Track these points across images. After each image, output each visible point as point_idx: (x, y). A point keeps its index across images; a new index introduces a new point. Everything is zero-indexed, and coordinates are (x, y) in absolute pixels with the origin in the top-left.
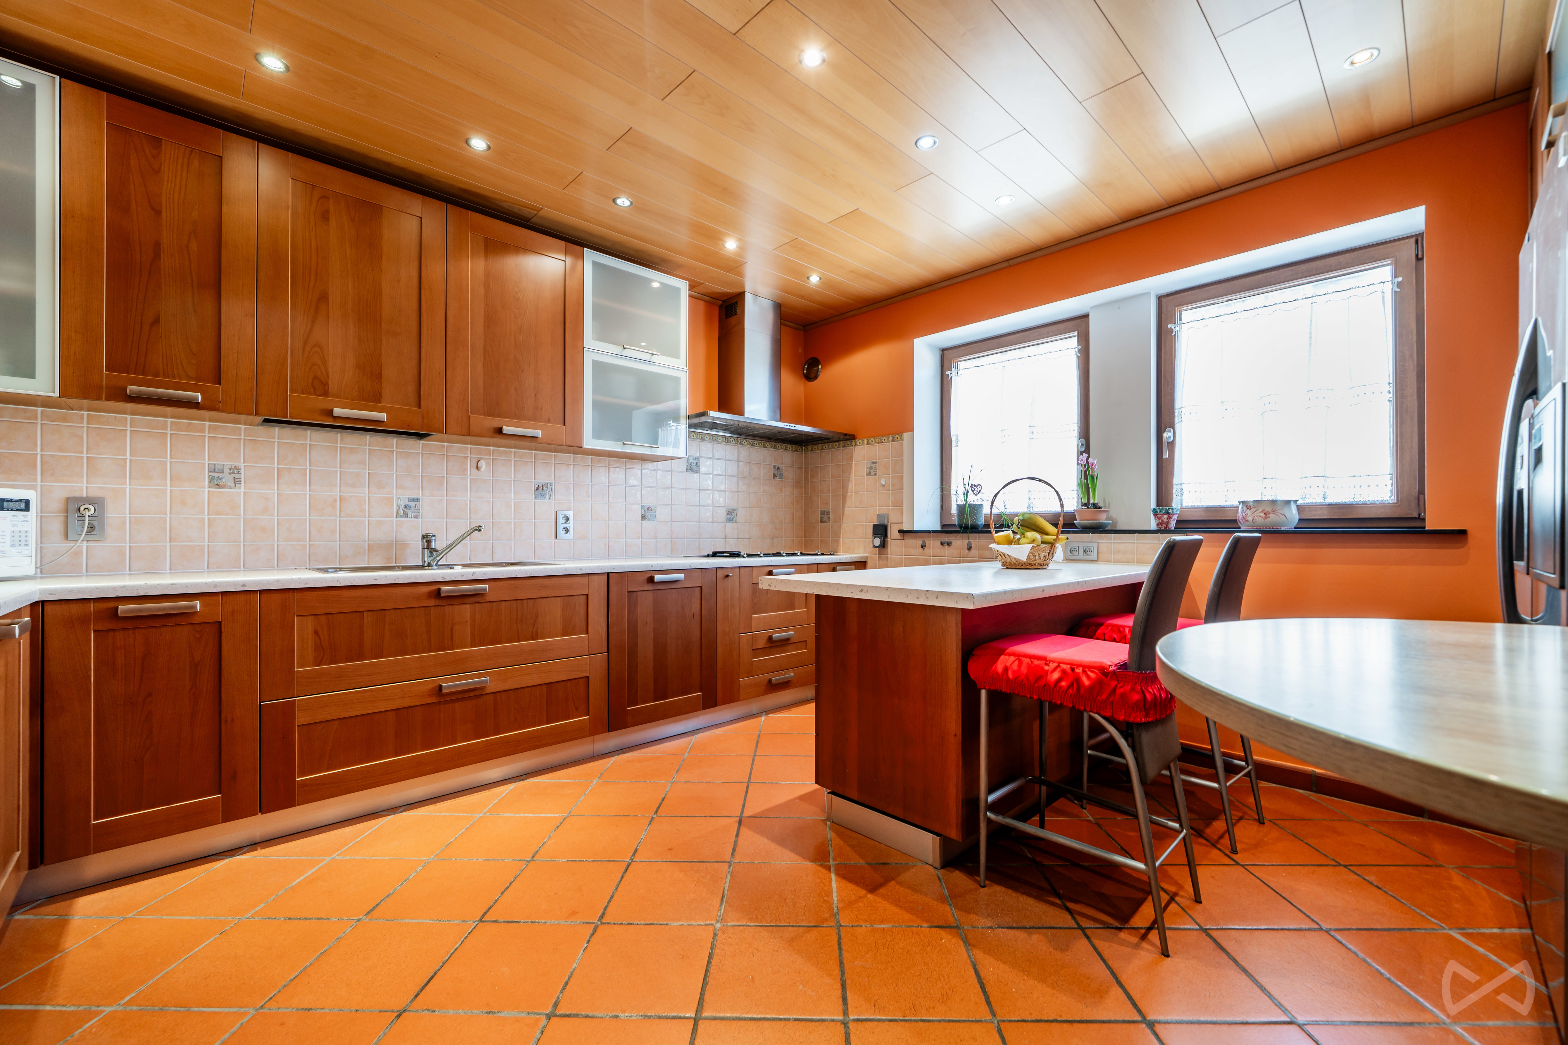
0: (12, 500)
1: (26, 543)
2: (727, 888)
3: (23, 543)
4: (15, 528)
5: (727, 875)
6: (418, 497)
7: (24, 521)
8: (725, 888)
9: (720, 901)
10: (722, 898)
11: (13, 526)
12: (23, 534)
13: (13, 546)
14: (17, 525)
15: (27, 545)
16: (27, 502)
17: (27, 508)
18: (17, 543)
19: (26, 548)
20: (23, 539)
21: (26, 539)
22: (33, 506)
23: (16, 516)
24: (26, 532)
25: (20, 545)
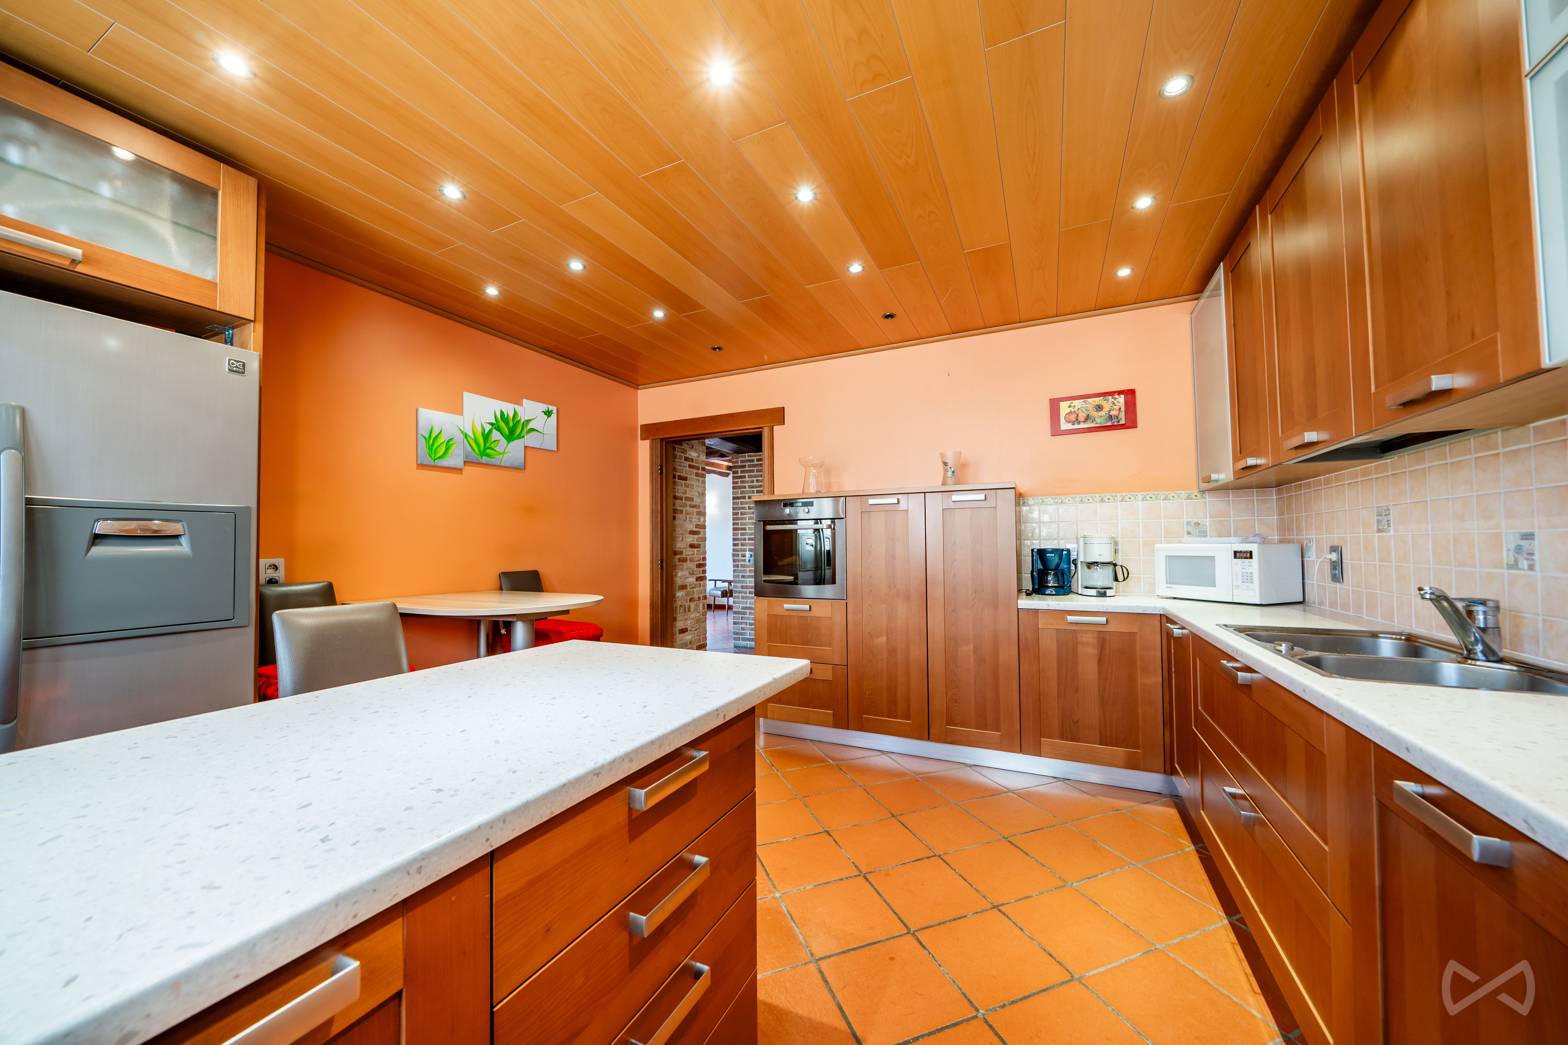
0: (1241, 551)
1: (1251, 581)
2: (795, 928)
3: (1249, 581)
4: (1244, 571)
5: (806, 942)
6: (1533, 530)
7: (1249, 566)
8: (797, 927)
9: (791, 913)
10: (792, 917)
11: (1243, 569)
12: (1249, 575)
13: (1243, 582)
14: (1245, 569)
15: (1252, 583)
16: (1251, 553)
17: (1251, 557)
18: (1245, 581)
19: (1252, 584)
20: (1249, 578)
21: (1251, 578)
22: (1254, 555)
23: (1244, 562)
24: (1251, 573)
25: (1247, 582)
